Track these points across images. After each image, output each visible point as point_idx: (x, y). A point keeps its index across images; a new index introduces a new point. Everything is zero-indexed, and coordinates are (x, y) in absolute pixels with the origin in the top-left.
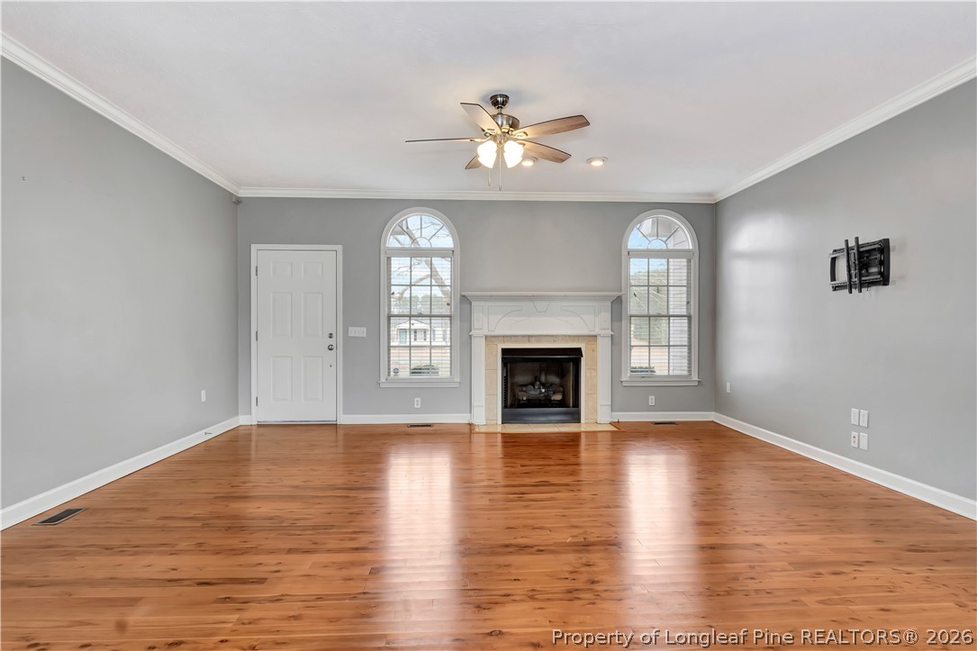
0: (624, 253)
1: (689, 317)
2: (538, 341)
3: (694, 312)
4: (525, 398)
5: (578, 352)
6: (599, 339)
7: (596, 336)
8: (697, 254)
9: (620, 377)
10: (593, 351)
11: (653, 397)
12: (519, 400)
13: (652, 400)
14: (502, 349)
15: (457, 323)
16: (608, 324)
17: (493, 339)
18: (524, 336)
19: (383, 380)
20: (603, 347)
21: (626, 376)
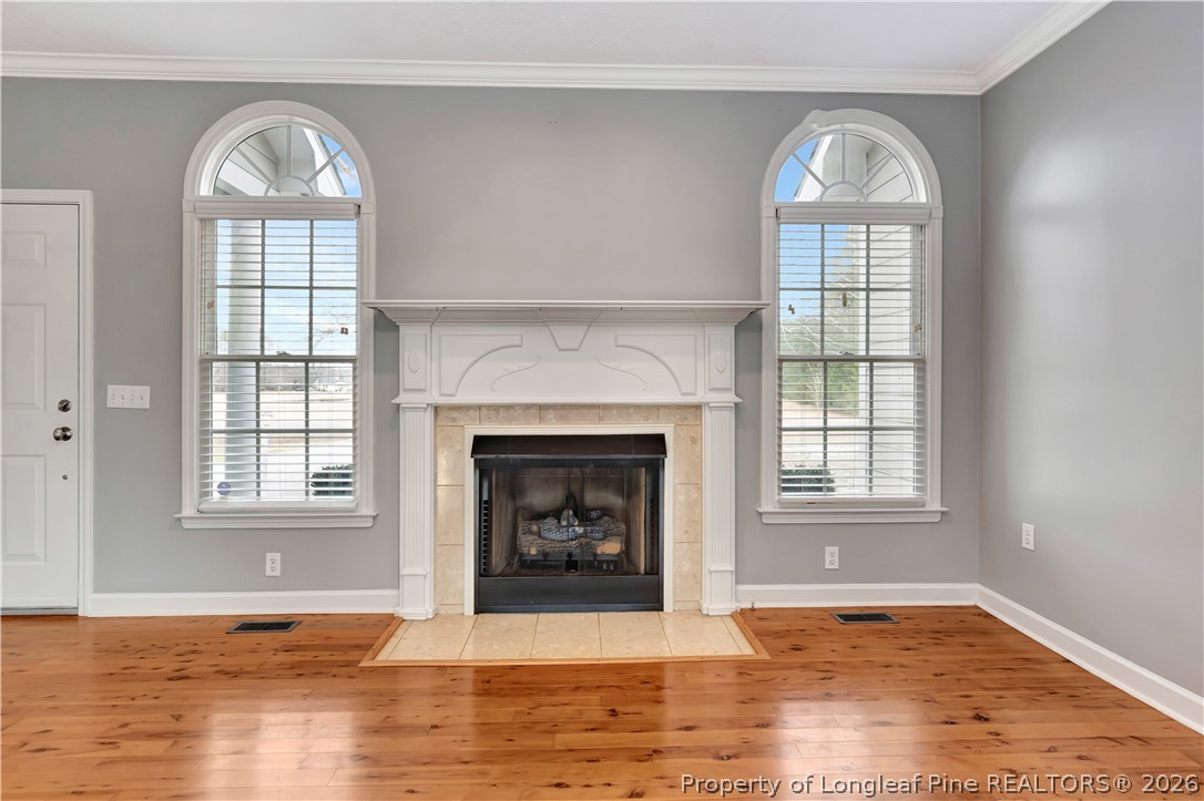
0: (767, 212)
1: (920, 363)
2: (563, 420)
3: (932, 349)
4: (533, 551)
5: (658, 442)
6: (707, 415)
7: (698, 407)
8: (939, 213)
9: (758, 500)
10: (694, 440)
11: (835, 549)
12: (522, 555)
13: (831, 557)
14: (475, 437)
15: (369, 375)
16: (727, 378)
17: (455, 414)
18: (528, 407)
19: (188, 510)
20: (717, 432)
21: (770, 500)
